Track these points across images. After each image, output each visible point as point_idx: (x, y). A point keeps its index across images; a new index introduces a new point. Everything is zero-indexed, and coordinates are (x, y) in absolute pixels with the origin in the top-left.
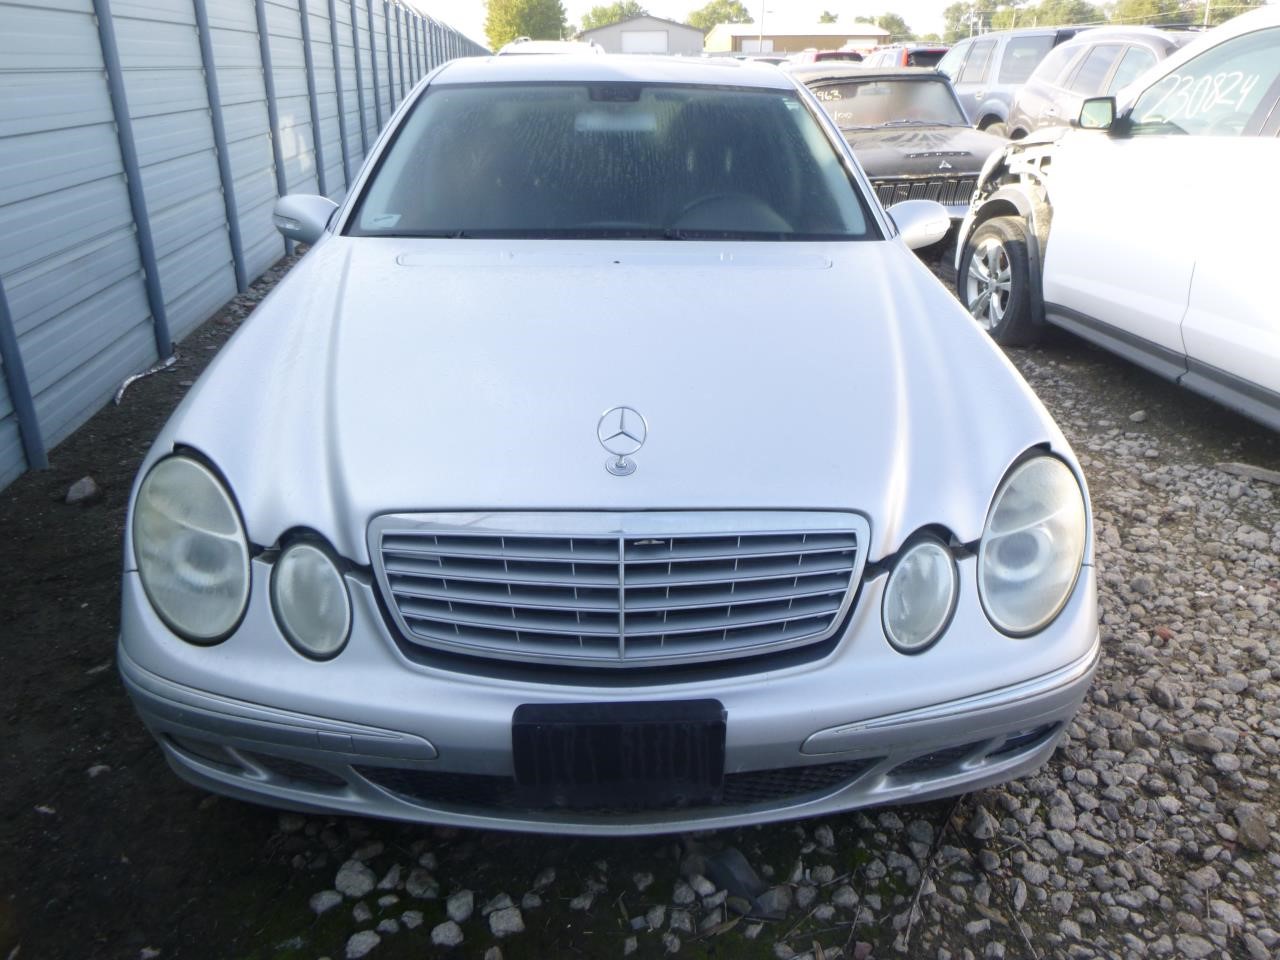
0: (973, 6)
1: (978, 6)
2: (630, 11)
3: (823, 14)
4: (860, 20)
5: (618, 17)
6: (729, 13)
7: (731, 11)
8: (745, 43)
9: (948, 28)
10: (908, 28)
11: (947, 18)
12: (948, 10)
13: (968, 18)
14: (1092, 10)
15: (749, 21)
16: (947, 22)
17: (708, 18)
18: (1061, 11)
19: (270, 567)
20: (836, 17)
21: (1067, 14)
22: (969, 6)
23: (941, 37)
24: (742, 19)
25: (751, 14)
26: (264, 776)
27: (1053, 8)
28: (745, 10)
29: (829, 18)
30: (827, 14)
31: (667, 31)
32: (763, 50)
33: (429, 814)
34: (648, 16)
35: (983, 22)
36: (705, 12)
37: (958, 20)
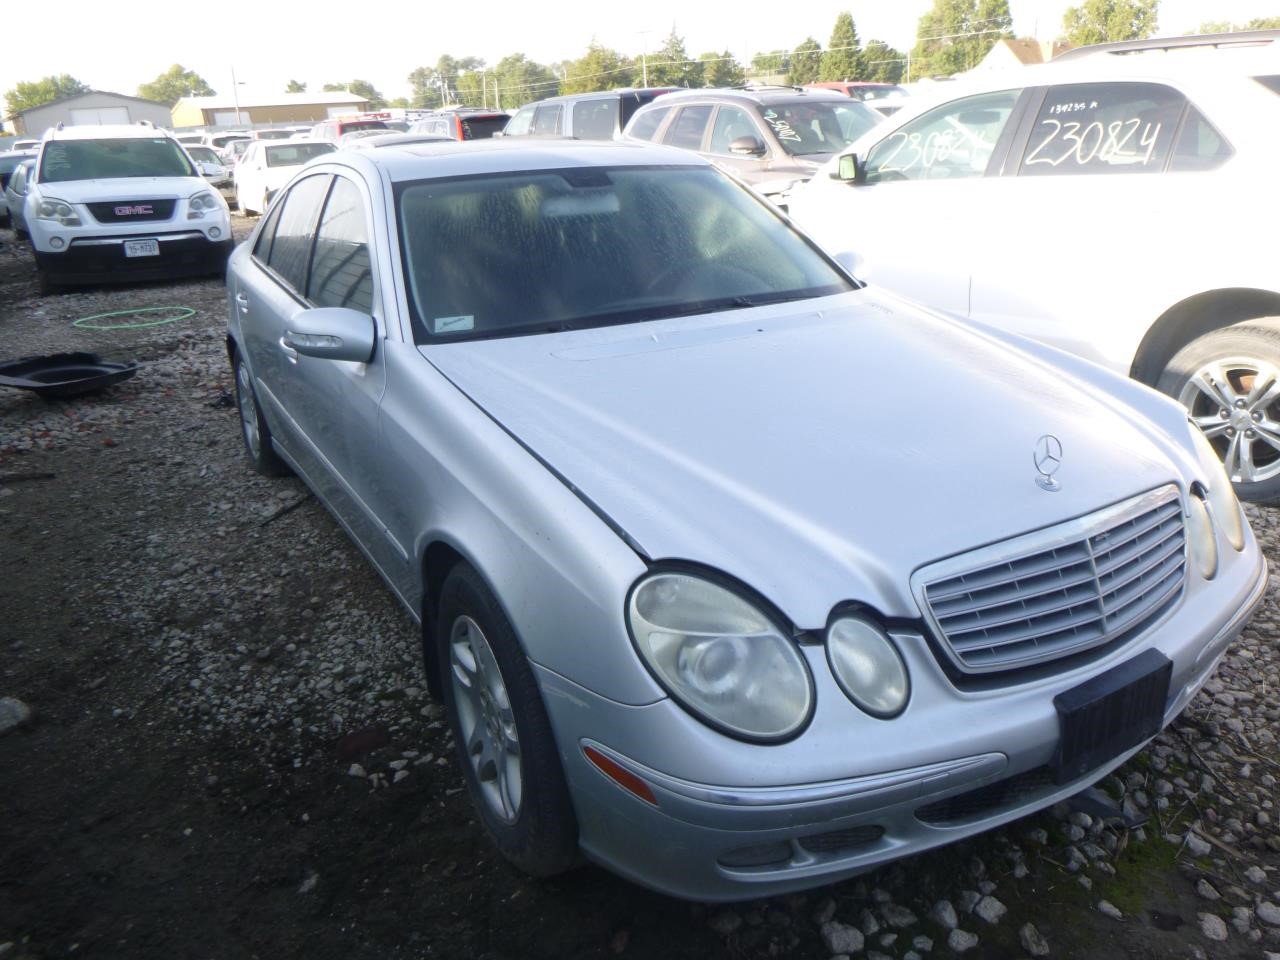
0: (436, 71)
1: (439, 70)
2: (66, 88)
3: (290, 84)
4: (329, 88)
5: (53, 94)
6: (186, 86)
7: (187, 84)
8: (218, 117)
9: (416, 93)
10: (378, 94)
11: (414, 83)
12: (413, 75)
13: (434, 82)
14: (544, 70)
15: (210, 93)
16: (413, 87)
17: (162, 91)
18: (517, 73)
19: (821, 648)
20: (304, 86)
21: (524, 75)
22: (432, 71)
23: (410, 101)
24: (202, 92)
25: (211, 85)
26: (812, 860)
27: (509, 71)
28: (204, 82)
29: (296, 88)
30: (294, 82)
31: (127, 107)
32: (243, 123)
33: (961, 831)
34: (90, 93)
35: (448, 85)
36: (158, 85)
37: (425, 85)
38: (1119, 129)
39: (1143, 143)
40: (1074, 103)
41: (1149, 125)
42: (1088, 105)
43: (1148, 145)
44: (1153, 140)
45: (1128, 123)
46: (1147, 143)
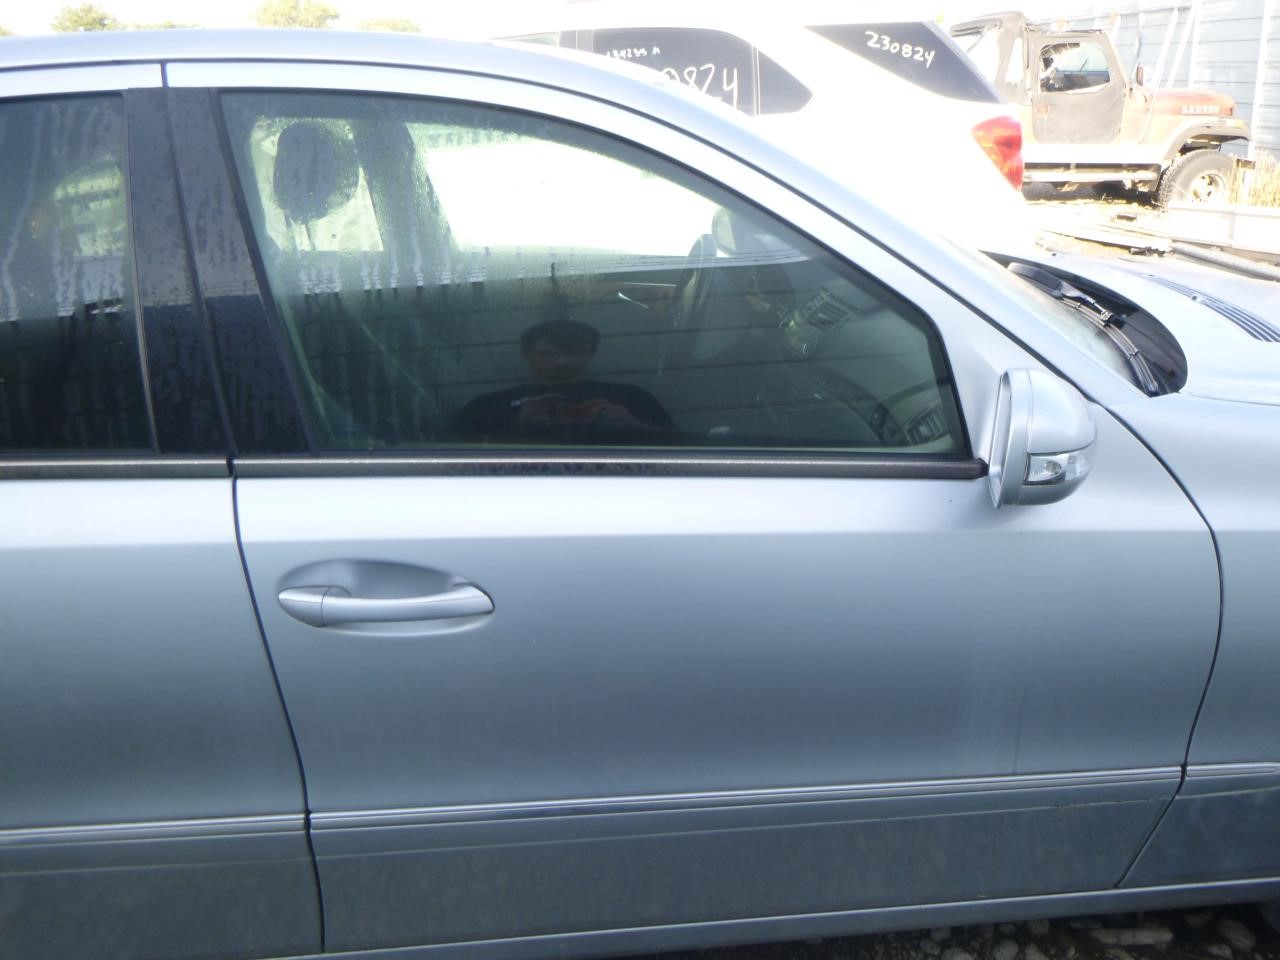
38: (694, 75)
39: (726, 88)
40: (632, 48)
41: (725, 71)
42: (649, 50)
43: (732, 90)
44: (735, 85)
45: (702, 68)
46: (730, 88)
